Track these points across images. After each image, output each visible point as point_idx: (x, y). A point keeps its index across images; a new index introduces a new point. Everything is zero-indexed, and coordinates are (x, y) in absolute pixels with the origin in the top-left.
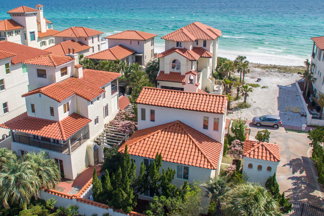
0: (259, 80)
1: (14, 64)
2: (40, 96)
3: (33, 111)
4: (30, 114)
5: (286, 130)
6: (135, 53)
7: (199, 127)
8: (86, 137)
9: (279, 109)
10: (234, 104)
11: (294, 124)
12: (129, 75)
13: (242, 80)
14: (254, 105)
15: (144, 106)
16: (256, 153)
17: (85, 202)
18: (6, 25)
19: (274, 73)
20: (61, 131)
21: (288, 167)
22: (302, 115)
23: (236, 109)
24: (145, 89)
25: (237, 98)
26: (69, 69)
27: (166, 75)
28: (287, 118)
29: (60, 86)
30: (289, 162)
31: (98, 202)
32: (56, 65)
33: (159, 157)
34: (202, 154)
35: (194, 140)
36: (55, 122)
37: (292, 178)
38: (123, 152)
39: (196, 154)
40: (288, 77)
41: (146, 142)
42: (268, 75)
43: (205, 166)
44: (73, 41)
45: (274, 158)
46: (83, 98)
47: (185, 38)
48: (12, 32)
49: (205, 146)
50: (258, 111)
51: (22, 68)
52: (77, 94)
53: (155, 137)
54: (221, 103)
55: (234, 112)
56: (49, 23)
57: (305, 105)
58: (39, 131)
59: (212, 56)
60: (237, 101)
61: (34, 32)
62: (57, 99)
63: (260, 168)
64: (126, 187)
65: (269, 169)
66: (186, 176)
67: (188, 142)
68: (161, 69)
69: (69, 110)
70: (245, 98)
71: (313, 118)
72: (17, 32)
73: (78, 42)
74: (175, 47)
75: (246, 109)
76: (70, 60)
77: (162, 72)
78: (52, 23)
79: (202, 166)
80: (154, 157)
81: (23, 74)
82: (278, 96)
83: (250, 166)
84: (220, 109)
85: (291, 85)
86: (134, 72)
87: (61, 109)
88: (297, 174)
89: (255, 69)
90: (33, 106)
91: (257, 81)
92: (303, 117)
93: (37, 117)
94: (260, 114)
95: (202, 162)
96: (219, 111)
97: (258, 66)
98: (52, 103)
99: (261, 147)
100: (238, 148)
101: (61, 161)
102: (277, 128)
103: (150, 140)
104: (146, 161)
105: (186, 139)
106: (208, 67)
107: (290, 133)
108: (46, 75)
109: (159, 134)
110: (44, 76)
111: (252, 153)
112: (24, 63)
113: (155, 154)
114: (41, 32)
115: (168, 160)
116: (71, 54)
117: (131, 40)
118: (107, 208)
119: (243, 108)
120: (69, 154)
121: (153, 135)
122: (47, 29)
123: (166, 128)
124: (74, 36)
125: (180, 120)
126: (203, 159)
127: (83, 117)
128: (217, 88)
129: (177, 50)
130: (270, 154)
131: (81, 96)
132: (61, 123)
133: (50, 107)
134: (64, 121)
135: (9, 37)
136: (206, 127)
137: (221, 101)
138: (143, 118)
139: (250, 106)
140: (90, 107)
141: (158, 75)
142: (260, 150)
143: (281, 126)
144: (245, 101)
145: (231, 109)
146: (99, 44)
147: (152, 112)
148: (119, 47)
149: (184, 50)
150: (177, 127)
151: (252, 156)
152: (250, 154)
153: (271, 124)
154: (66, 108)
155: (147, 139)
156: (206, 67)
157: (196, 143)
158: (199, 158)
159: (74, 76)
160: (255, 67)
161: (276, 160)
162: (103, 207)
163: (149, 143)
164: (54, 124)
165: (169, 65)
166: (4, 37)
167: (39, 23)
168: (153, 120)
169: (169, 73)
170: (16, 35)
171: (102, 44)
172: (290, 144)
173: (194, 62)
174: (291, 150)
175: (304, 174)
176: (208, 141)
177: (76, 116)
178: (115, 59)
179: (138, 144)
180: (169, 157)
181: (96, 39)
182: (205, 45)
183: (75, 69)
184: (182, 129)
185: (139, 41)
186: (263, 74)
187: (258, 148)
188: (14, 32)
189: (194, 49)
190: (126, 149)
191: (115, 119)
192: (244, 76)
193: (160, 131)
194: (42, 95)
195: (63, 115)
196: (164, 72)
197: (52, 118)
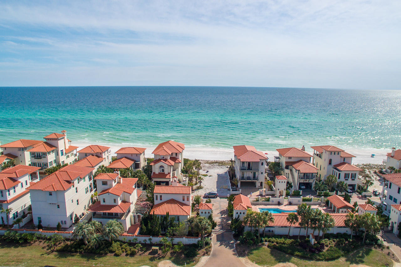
0: (208, 171)
1: (81, 178)
2: (109, 194)
3: (104, 201)
5: (220, 198)
6: (135, 161)
7: (181, 200)
8: (129, 211)
9: (217, 188)
11: (224, 195)
13: (198, 172)
14: (205, 187)
15: (157, 194)
16: (204, 207)
17: (139, 236)
18: (46, 148)
19: (216, 167)
20: (122, 209)
21: (219, 214)
22: (228, 190)
23: (196, 190)
24: (157, 186)
25: (196, 184)
26: (117, 180)
27: (157, 174)
28: (221, 192)
29: (115, 188)
30: (220, 212)
32: (113, 179)
33: (168, 214)
34: (184, 210)
35: (180, 206)
36: (117, 206)
37: (221, 218)
38: (152, 214)
39: (182, 211)
40: (223, 169)
41: (161, 209)
42: (213, 168)
43: (186, 215)
44: (93, 155)
46: (128, 193)
47: (166, 153)
49: (184, 207)
50: (207, 190)
51: (83, 180)
52: (123, 191)
53: (164, 206)
55: (195, 192)
57: (230, 184)
58: (110, 211)
59: (181, 162)
60: (196, 186)
61: (62, 150)
62: (118, 195)
63: (205, 213)
65: (209, 213)
66: (178, 220)
67: (178, 207)
68: (153, 171)
71: (232, 191)
72: (53, 151)
73: (96, 156)
74: (160, 158)
75: (201, 189)
76: (117, 175)
79: (184, 215)
80: (165, 214)
81: (84, 183)
82: (217, 180)
83: (202, 213)
84: (189, 192)
85: (225, 173)
86: (139, 174)
88: (223, 216)
89: (205, 164)
90: (104, 199)
91: (207, 172)
92: (229, 191)
93: (106, 204)
94: (208, 192)
95: (184, 213)
96: (189, 193)
97: (207, 162)
98: (115, 197)
99: (205, 205)
100: (197, 208)
102: (217, 197)
103: (162, 208)
104: (162, 216)
105: (177, 206)
106: (179, 168)
107: (222, 199)
108: (107, 184)
109: (166, 205)
111: (202, 207)
113: (166, 213)
114: (66, 149)
115: (171, 214)
117: (131, 154)
118: (150, 237)
119: (199, 189)
120: (125, 219)
122: (69, 146)
123: (168, 202)
124: (92, 152)
125: (173, 198)
126: (184, 212)
127: (128, 202)
128: (185, 179)
129: (162, 161)
130: (209, 207)
131: (126, 192)
133: (114, 199)
134: (120, 204)
135: (48, 155)
136: (184, 200)
137: (189, 189)
138: (157, 199)
139: (203, 188)
140: (130, 196)
141: (152, 175)
142: (205, 206)
143: (218, 196)
144: (200, 185)
145: (193, 191)
146: (108, 155)
147: (161, 196)
148: (125, 158)
149: (166, 160)
150: (172, 201)
151: (202, 209)
152: (201, 208)
153: (213, 196)
154: (120, 199)
155: (161, 208)
156: (178, 168)
157: (181, 206)
158: (183, 212)
159: (119, 183)
160: (205, 163)
161: (211, 209)
162: (148, 237)
163: (162, 209)
165: (158, 169)
166: (45, 156)
167: (65, 143)
168: (161, 200)
169: (158, 173)
170: (52, 154)
172: (221, 204)
173: (171, 166)
174: (222, 207)
175: (226, 216)
177: (124, 202)
178: (126, 167)
179: (157, 210)
180: (171, 213)
181: (106, 153)
182: (176, 156)
183: (119, 179)
184: (175, 202)
185: (137, 155)
186: (209, 168)
187: (204, 205)
188: (51, 151)
189: (171, 158)
190: (154, 212)
191: (137, 201)
193: (165, 204)
194: (110, 194)
195: (120, 202)
196: (155, 173)
197: (115, 204)
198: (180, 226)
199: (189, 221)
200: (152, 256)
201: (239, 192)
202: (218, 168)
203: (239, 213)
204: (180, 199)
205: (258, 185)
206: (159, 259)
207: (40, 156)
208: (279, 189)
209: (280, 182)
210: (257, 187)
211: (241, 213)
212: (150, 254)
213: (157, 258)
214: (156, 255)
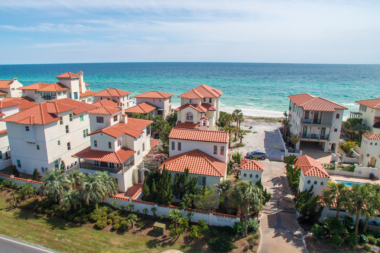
0: (251, 128)
1: (75, 114)
2: (102, 135)
3: (96, 145)
4: (93, 148)
5: (270, 160)
6: (158, 108)
7: (211, 152)
8: (132, 164)
9: (265, 147)
10: (232, 144)
11: (276, 156)
12: (155, 124)
13: (238, 128)
14: (248, 145)
15: (173, 140)
16: (248, 167)
17: (138, 202)
18: (56, 87)
19: (262, 123)
20: (117, 157)
21: (271, 182)
22: (282, 151)
23: (234, 147)
24: (174, 129)
25: (235, 140)
26: (119, 117)
27: (182, 124)
28: (271, 153)
29: (114, 128)
30: (271, 180)
31: (147, 201)
32: (111, 113)
33: (187, 171)
34: (214, 168)
35: (208, 160)
36: (112, 153)
37: (273, 188)
38: (162, 169)
39: (210, 168)
40: (272, 126)
41: (177, 163)
42: (258, 124)
43: (217, 175)
44: (109, 99)
45: (260, 169)
46: (131, 136)
47: (196, 97)
48: (61, 92)
49: (215, 164)
50: (250, 148)
51: (79, 118)
52: (126, 134)
53: (182, 159)
54: (225, 137)
55: (233, 150)
56: (87, 86)
57: (284, 144)
58: (101, 158)
59: (216, 109)
60: (235, 143)
61: (76, 93)
62: (114, 136)
63: (251, 176)
64: (167, 189)
65: (257, 176)
66: (204, 183)
67: (205, 162)
68: (178, 120)
69: (120, 145)
70: (241, 140)
71: (288, 152)
72: (64, 92)
73: (112, 100)
74: (189, 103)
75: (242, 147)
76: (120, 111)
77: (180, 122)
78: (89, 85)
79: (214, 175)
80: (183, 171)
81: (81, 122)
82: (264, 138)
83: (245, 175)
84: (224, 140)
85: (274, 131)
86: (159, 121)
87: (116, 143)
88: (277, 186)
89: (248, 120)
90: (95, 142)
91: (250, 128)
92: (283, 152)
93: (98, 149)
94: (251, 150)
95: (215, 173)
96: (224, 142)
97: (250, 118)
98: (110, 139)
99: (251, 163)
100: (237, 168)
101: (117, 179)
102: (264, 159)
103: (179, 161)
104: (177, 174)
105: (203, 160)
106: (213, 118)
107: (273, 162)
108: (103, 121)
109: (185, 158)
110: (102, 122)
111: (246, 166)
112: (88, 112)
113: (184, 169)
114: (81, 92)
115: (192, 172)
116: (119, 107)
117: (154, 99)
118: (154, 205)
119: (239, 147)
120: (123, 174)
121: (181, 158)
122: (86, 90)
123: (190, 154)
124: (109, 95)
125: (198, 149)
126: (215, 171)
127: (130, 150)
129: (190, 105)
130: (257, 166)
131: (129, 135)
132: (116, 153)
133: (109, 142)
134: (118, 152)
135: (58, 96)
136: (215, 153)
137: (225, 135)
138: (173, 148)
139: (245, 145)
140: (135, 142)
141: (176, 124)
142: (251, 165)
143: (267, 158)
144: (241, 142)
145: (231, 148)
146: (128, 102)
147: (180, 144)
148: (145, 104)
149: (195, 105)
150: (196, 153)
151: (246, 168)
152: (244, 167)
153: (260, 156)
154: (119, 144)
155: (177, 161)
156: (212, 118)
157: (210, 162)
158: (212, 171)
159: (122, 122)
160: (248, 119)
161: (261, 170)
162: (151, 204)
163: (179, 163)
164: (111, 153)
165: (184, 117)
166: (55, 96)
167: (80, 85)
168: (179, 148)
169: (184, 122)
170: (63, 95)
171: (130, 102)
172: (273, 169)
173: (203, 114)
174: (273, 173)
175: (281, 186)
176: (217, 162)
177: (125, 148)
178: (143, 112)
179: (171, 164)
180: (193, 171)
181: (126, 98)
182: (210, 102)
183: (123, 117)
184: (200, 154)
185: (160, 99)
186: (254, 123)
187: (250, 163)
188: (62, 92)
189: (203, 105)
190: (164, 167)
191: (149, 153)
192: (240, 124)
193: (185, 156)
194: (103, 133)
195: (117, 148)
196: (181, 122)
197: (110, 150)
198: (206, 193)
199: (221, 186)
200: (153, 238)
201: (299, 154)
202: (265, 125)
203: (312, 182)
204: (209, 149)
205: (327, 147)
206: (164, 245)
207: (49, 96)
208: (368, 155)
209: (371, 144)
210: (325, 150)
211: (315, 183)
212: (150, 234)
213: (161, 244)
214: (160, 238)
